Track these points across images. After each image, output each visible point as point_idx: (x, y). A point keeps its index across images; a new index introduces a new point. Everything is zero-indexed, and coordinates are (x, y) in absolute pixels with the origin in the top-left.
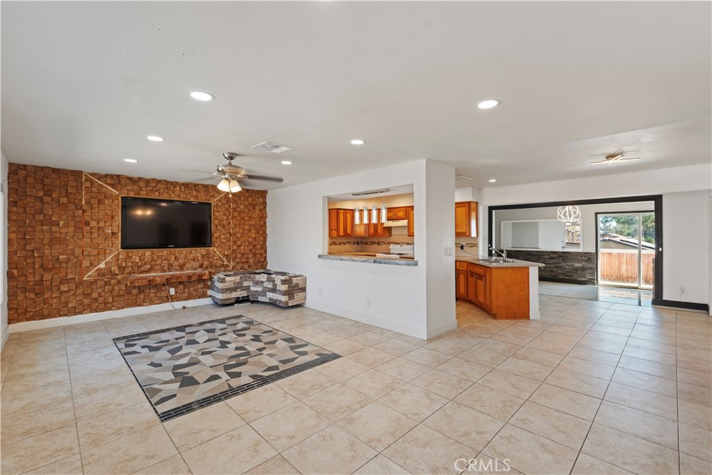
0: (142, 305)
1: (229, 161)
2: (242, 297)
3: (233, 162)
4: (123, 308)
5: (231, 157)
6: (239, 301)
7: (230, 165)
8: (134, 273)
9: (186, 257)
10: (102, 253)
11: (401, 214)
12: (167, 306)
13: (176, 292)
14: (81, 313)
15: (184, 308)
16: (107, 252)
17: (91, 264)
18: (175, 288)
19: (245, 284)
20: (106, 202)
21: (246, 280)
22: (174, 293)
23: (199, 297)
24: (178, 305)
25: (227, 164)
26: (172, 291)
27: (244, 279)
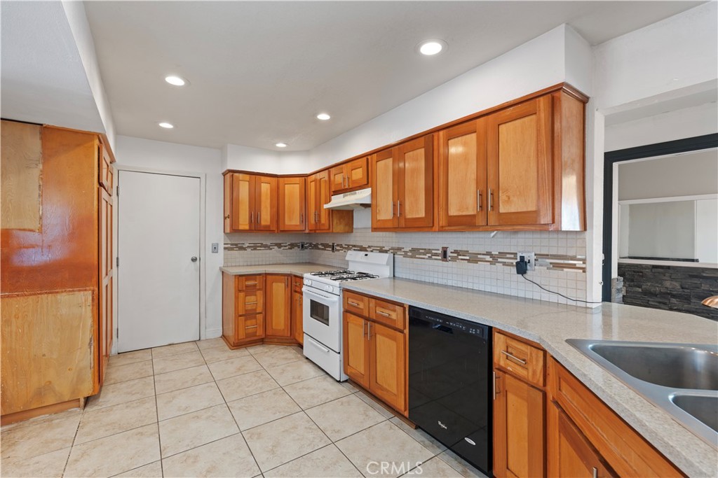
11: (358, 174)
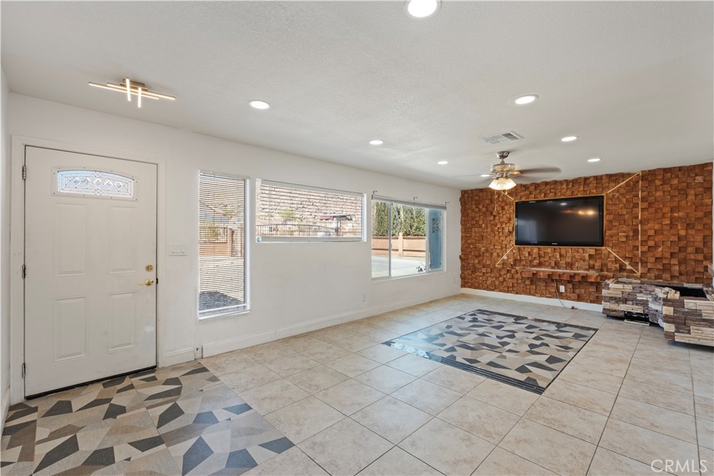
0: (535, 295)
1: (501, 160)
2: (637, 314)
3: (506, 160)
4: (521, 294)
5: (503, 157)
6: (629, 316)
7: (503, 163)
8: (527, 266)
9: (573, 257)
10: (504, 248)
12: (555, 302)
13: (566, 290)
14: (493, 290)
15: (573, 308)
16: (508, 246)
17: (498, 256)
18: (565, 286)
19: (640, 297)
20: (506, 207)
21: (641, 292)
22: (564, 291)
23: (591, 302)
24: (569, 304)
25: (499, 163)
26: (562, 288)
27: (637, 290)
